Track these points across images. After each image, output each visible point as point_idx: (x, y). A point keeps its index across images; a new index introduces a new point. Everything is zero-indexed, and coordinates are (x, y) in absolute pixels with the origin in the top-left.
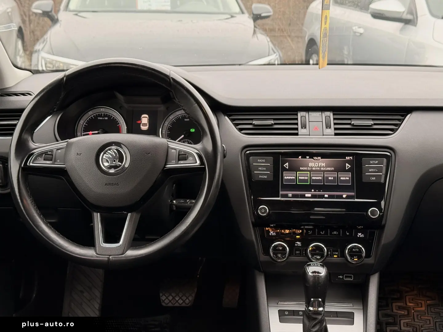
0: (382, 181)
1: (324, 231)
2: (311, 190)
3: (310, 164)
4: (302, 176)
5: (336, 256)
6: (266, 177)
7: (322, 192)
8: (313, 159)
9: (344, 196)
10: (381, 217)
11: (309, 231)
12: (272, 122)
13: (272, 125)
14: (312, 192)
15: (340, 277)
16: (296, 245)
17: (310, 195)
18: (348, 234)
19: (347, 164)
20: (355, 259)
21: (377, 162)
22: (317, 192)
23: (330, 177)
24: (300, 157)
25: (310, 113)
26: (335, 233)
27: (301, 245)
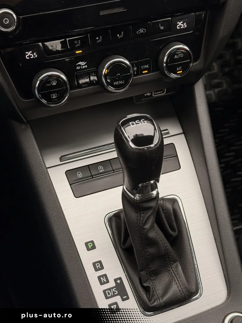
1: (122, 32)
11: (97, 38)
15: (147, 94)
16: (78, 68)
18: (162, 28)
20: (178, 72)
26: (141, 31)
27: (86, 66)
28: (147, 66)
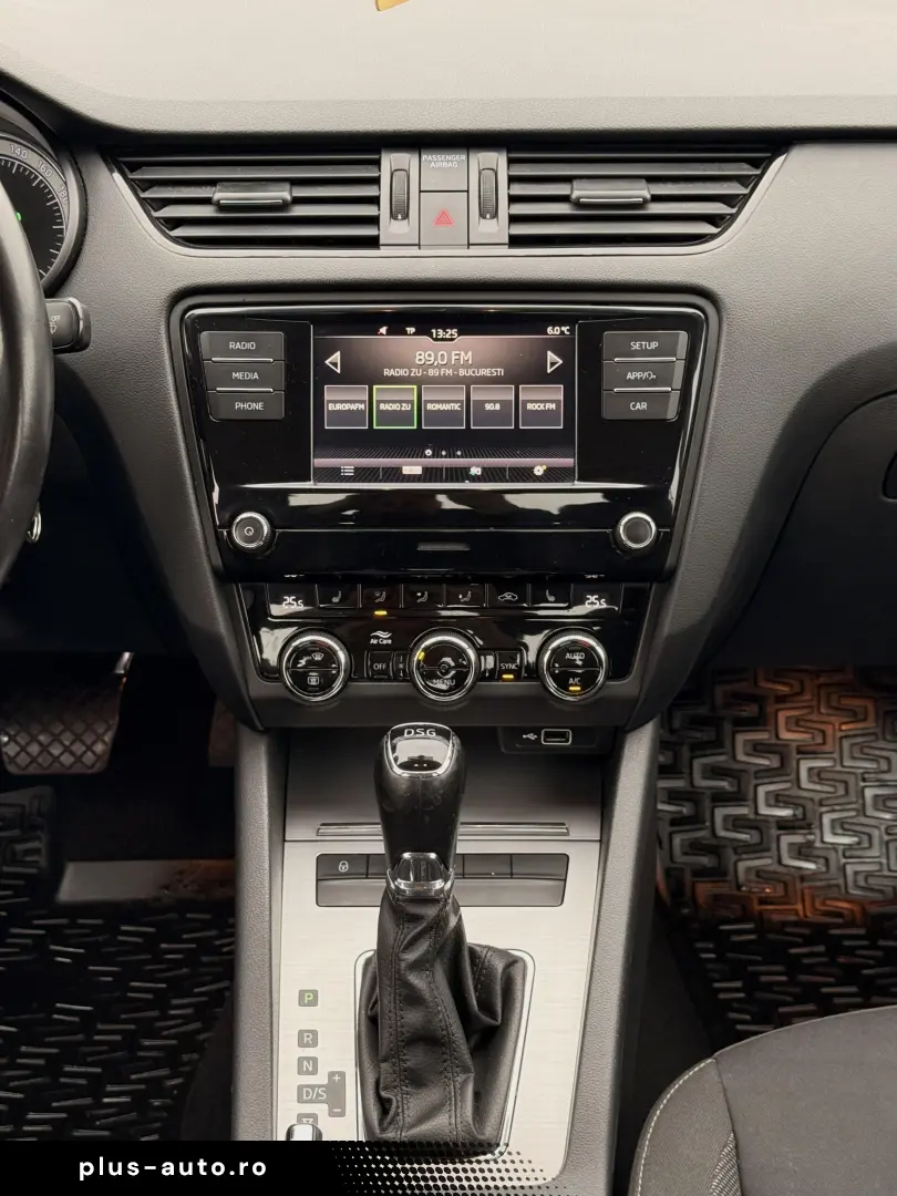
0: (671, 413)
1: (470, 593)
2: (423, 451)
3: (421, 357)
4: (392, 400)
5: (511, 676)
6: (259, 406)
7: (462, 457)
8: (431, 335)
9: (539, 471)
10: (662, 543)
11: (419, 594)
12: (286, 195)
13: (284, 206)
14: (425, 456)
15: (528, 736)
17: (418, 470)
18: (552, 599)
19: (549, 353)
20: (571, 688)
21: (654, 345)
22: (442, 457)
23: (489, 402)
24: (383, 330)
25: (424, 157)
26: (508, 596)
27: (390, 641)
28: (513, 666)
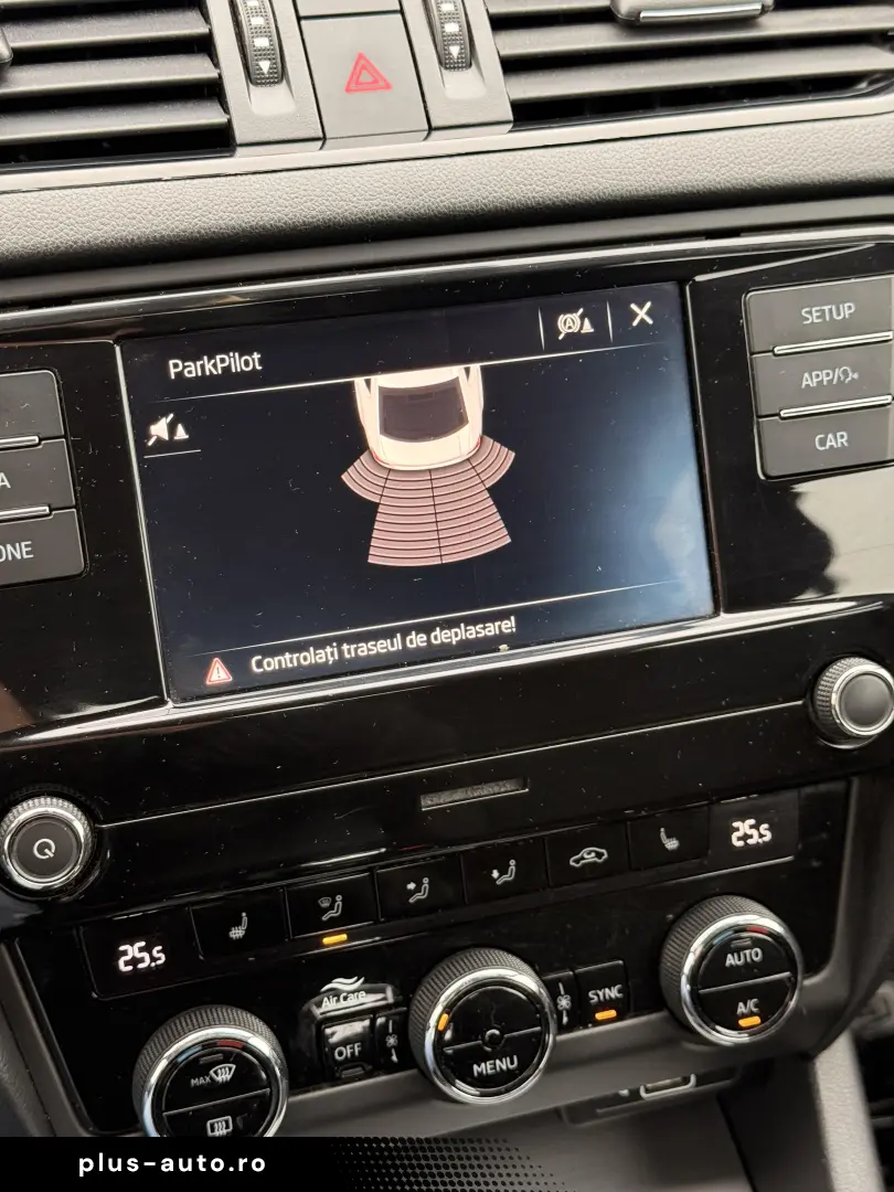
6: (21, 551)
11: (411, 886)
18: (672, 844)
20: (743, 1023)
21: (847, 310)
26: (588, 856)
27: (361, 996)
28: (613, 993)
